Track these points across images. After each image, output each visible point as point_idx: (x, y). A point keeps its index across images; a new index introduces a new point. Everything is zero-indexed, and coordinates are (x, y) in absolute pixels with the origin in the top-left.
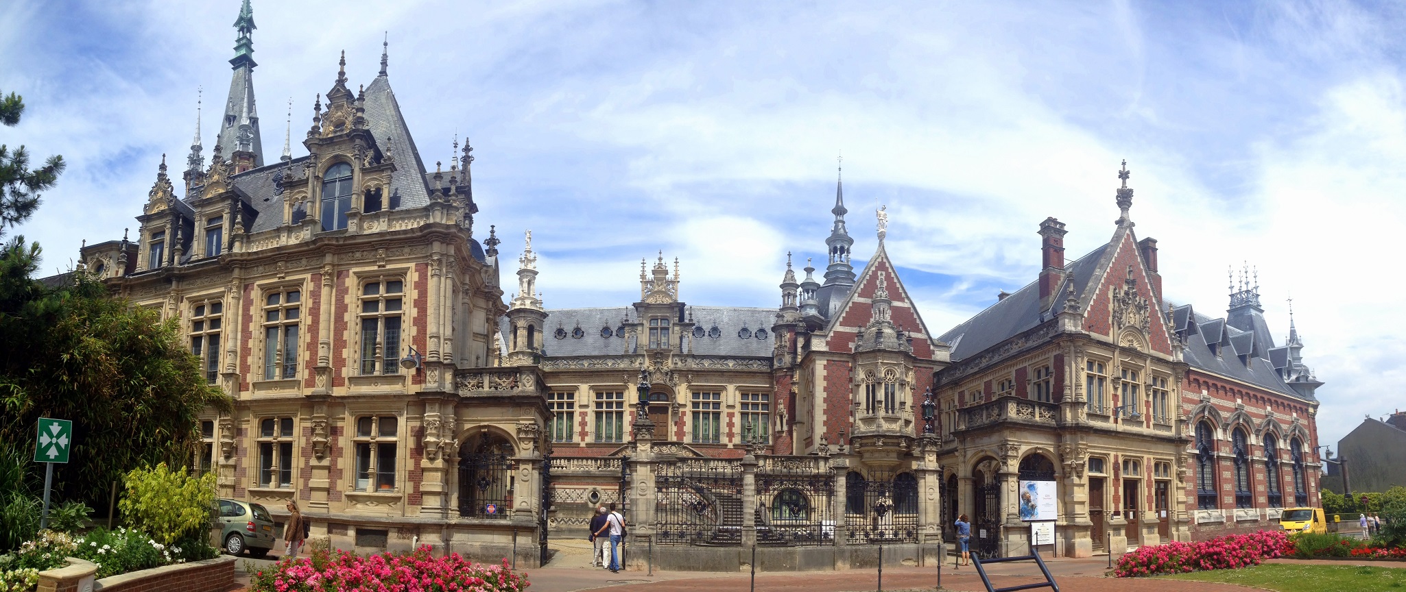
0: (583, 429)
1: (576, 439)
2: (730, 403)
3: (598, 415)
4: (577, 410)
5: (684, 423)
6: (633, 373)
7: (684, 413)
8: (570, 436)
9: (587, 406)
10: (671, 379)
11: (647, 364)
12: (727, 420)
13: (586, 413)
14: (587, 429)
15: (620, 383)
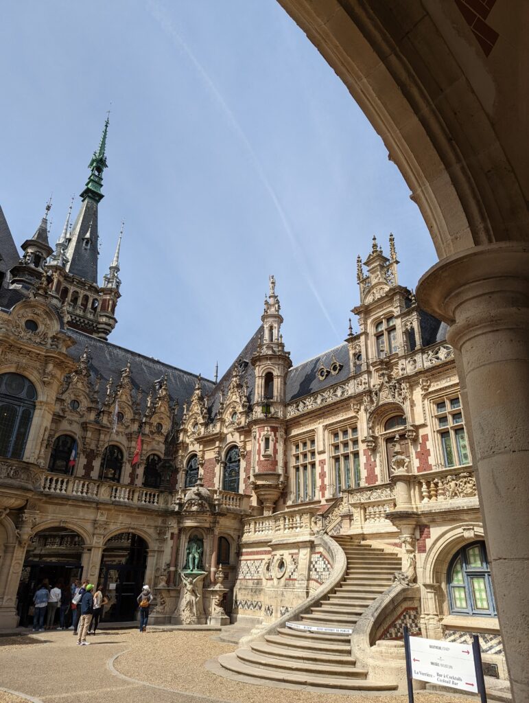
0: (324, 481)
1: (318, 496)
3: (337, 459)
4: (318, 458)
5: (428, 453)
7: (425, 438)
8: (315, 493)
9: (325, 451)
13: (325, 460)
14: (327, 481)
15: (352, 414)
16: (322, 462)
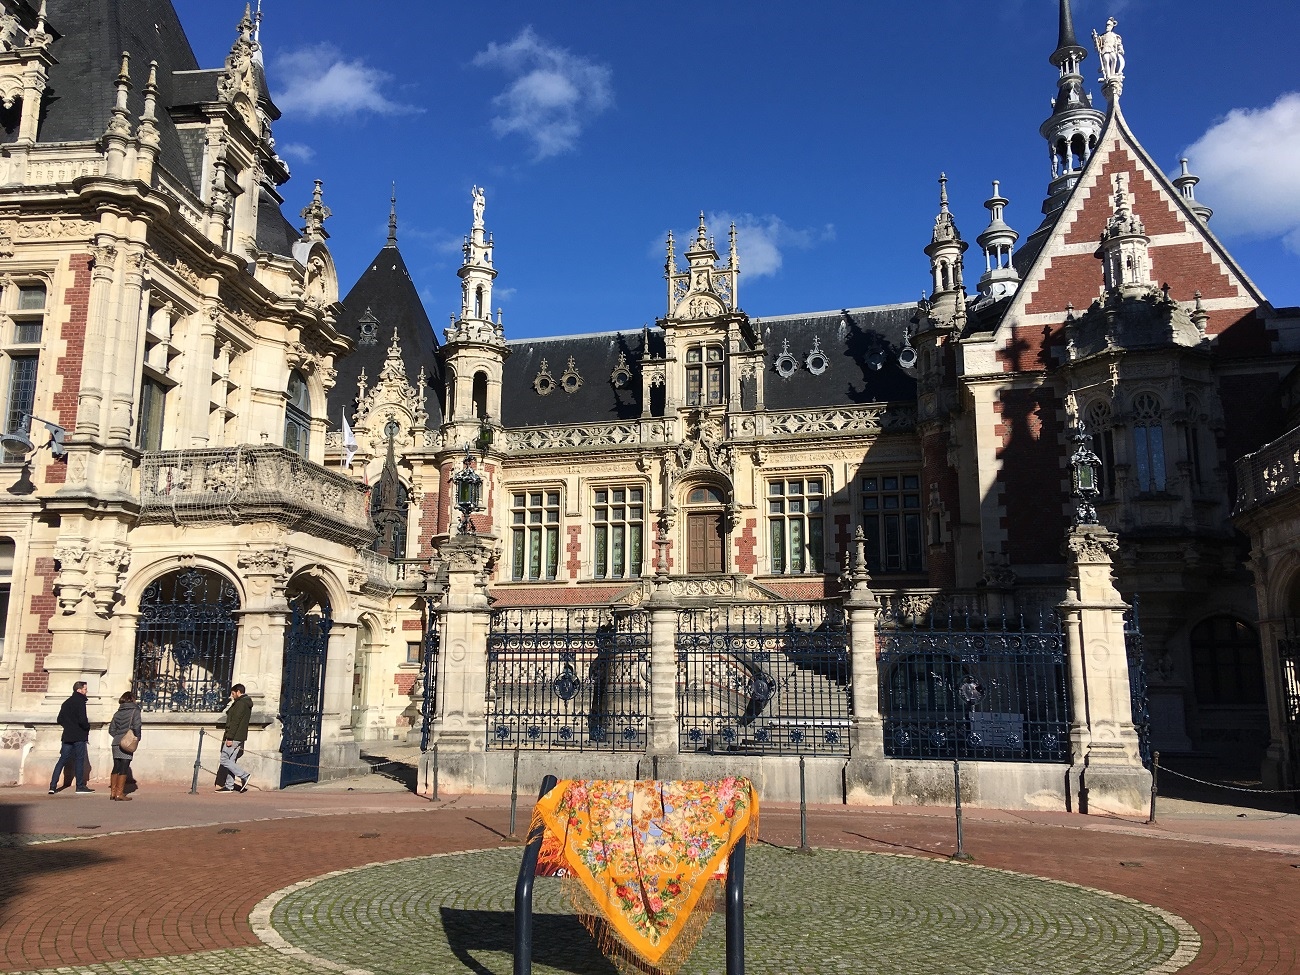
0: (574, 556)
1: (564, 573)
2: (840, 497)
3: (601, 529)
4: (564, 522)
5: (753, 541)
6: (658, 453)
7: (752, 523)
8: (554, 570)
9: (581, 515)
10: (727, 460)
11: (679, 431)
12: (836, 529)
13: (579, 527)
14: (580, 556)
15: (635, 470)
16: (575, 530)
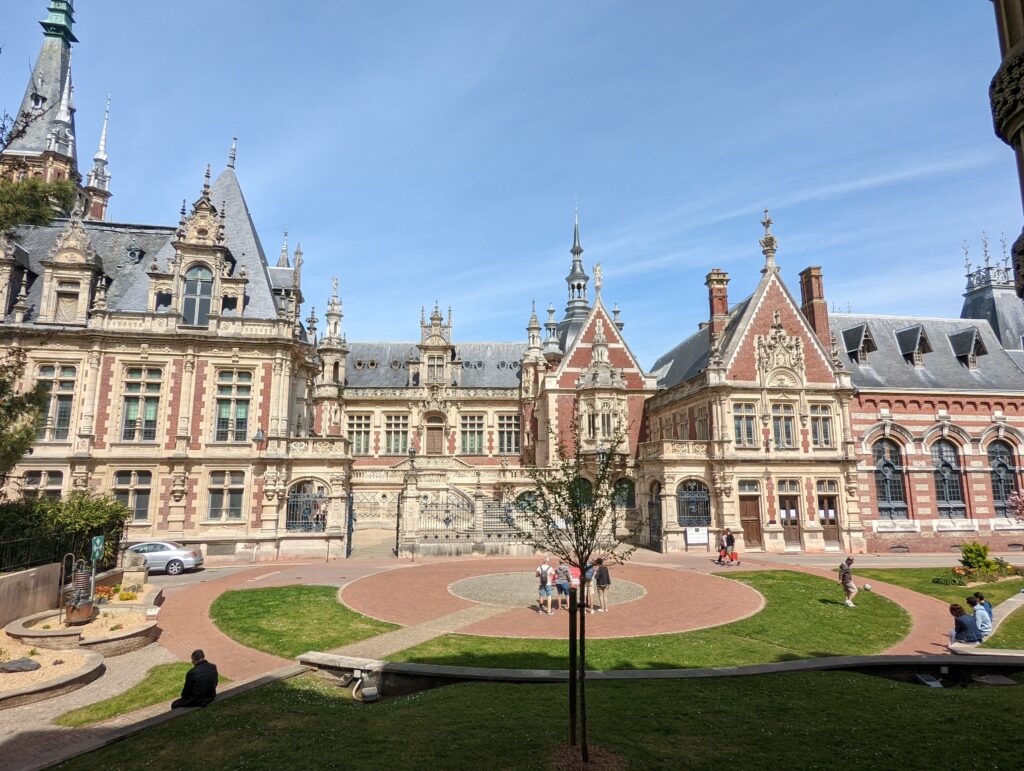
0: (377, 444)
1: (371, 452)
2: (490, 424)
3: (389, 433)
4: (372, 430)
5: (455, 440)
6: (416, 402)
7: (454, 433)
8: (367, 450)
9: (379, 427)
10: (445, 407)
11: (425, 394)
12: (488, 437)
13: (379, 431)
14: (380, 445)
15: (405, 409)
16: (377, 433)
